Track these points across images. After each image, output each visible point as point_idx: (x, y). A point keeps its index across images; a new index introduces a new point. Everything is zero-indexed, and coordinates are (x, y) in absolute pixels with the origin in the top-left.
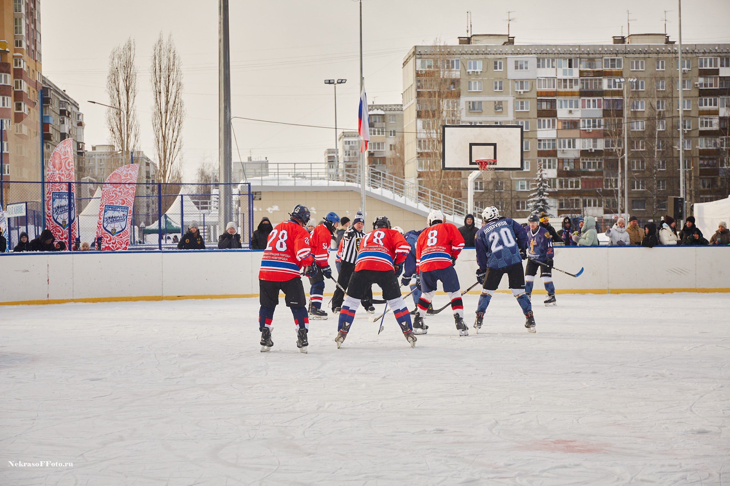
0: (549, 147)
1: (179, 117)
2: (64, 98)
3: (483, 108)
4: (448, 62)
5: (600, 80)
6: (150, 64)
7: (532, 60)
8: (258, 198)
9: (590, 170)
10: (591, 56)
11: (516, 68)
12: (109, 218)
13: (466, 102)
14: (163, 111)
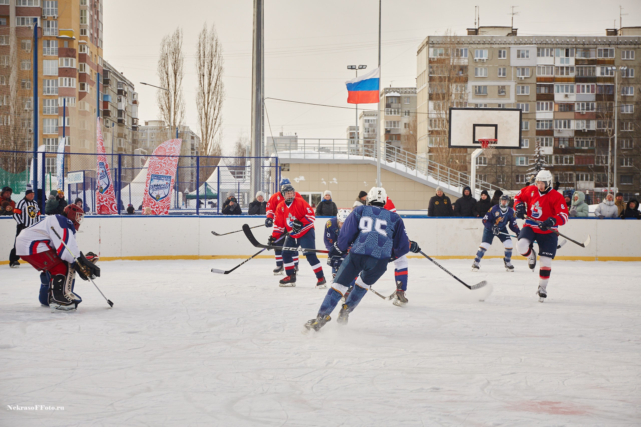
0: (546, 127)
1: (219, 97)
2: (122, 80)
3: (488, 92)
4: (457, 50)
5: (594, 67)
6: (196, 50)
7: (533, 50)
8: (287, 169)
9: (583, 148)
10: (586, 46)
11: (518, 56)
12: (155, 185)
13: (473, 86)
14: (206, 91)
